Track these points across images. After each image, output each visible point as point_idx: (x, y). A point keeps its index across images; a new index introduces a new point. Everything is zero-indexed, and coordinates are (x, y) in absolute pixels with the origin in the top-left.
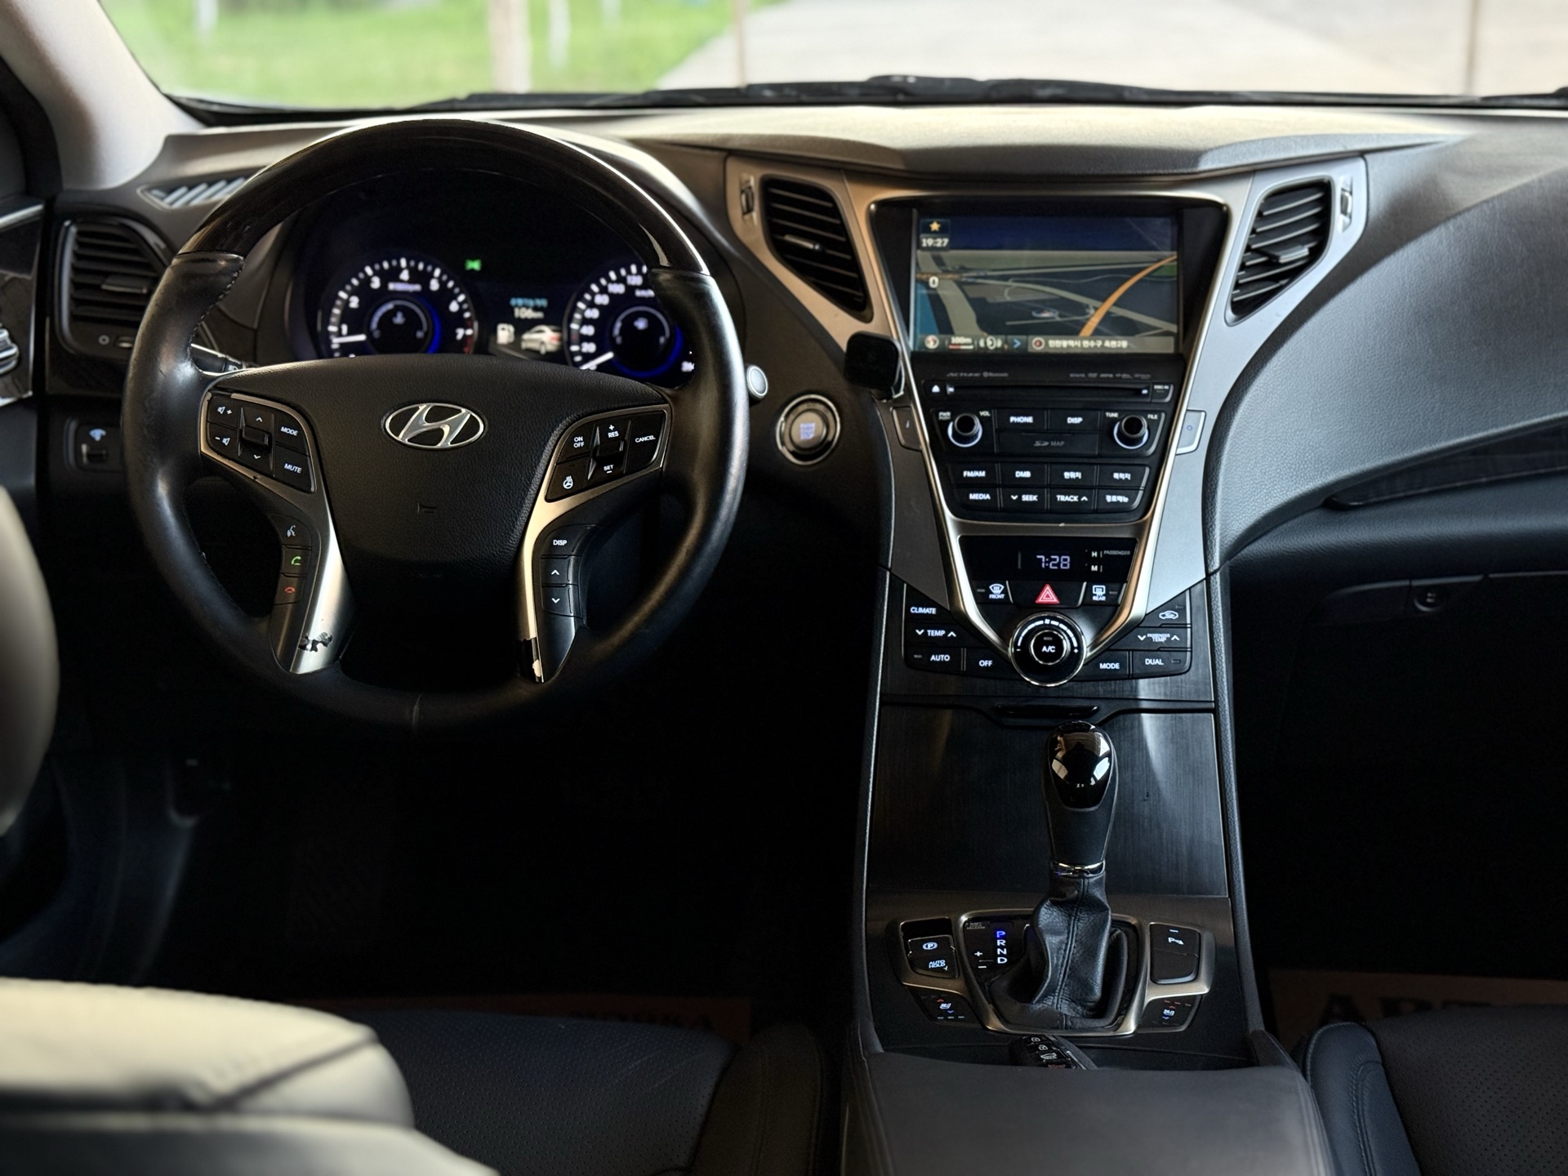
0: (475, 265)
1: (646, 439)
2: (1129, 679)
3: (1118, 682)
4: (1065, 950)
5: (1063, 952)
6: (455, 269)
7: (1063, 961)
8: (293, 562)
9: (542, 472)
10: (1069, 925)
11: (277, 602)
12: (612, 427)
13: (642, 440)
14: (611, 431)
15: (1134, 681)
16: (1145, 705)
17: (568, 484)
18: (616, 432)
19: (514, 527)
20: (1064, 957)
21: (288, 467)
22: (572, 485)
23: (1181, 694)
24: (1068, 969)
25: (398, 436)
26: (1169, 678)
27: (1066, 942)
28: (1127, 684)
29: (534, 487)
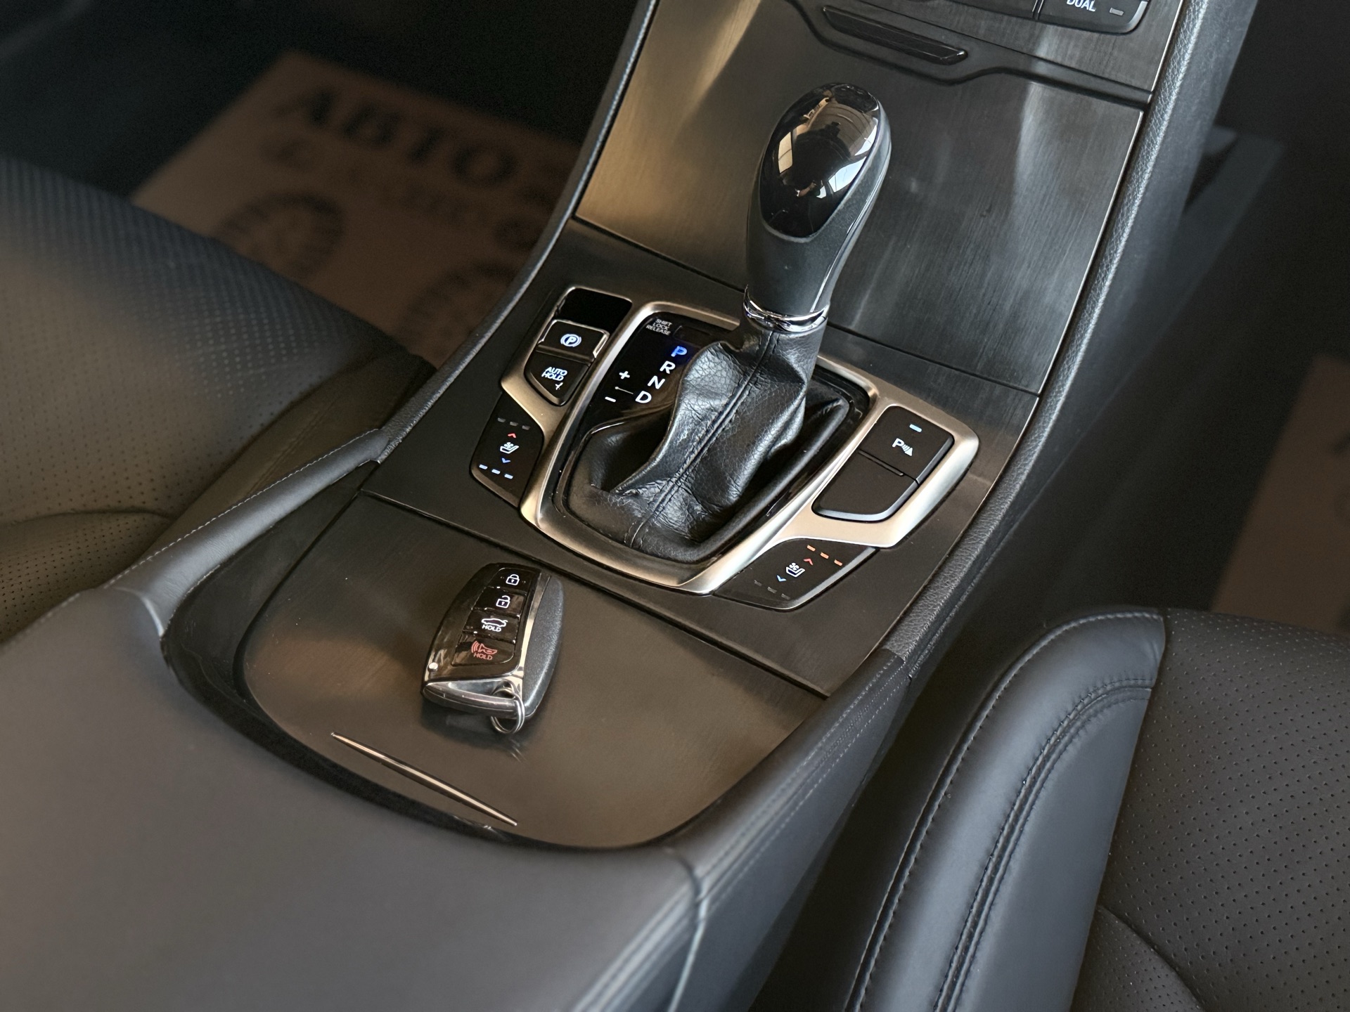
2: (1033, 19)
3: (1014, 19)
4: (714, 422)
5: (709, 423)
7: (704, 436)
10: (739, 386)
15: (1039, 24)
16: (1041, 69)
20: (708, 431)
23: (1106, 66)
24: (706, 449)
26: (1096, 35)
27: (720, 410)
28: (1027, 27)
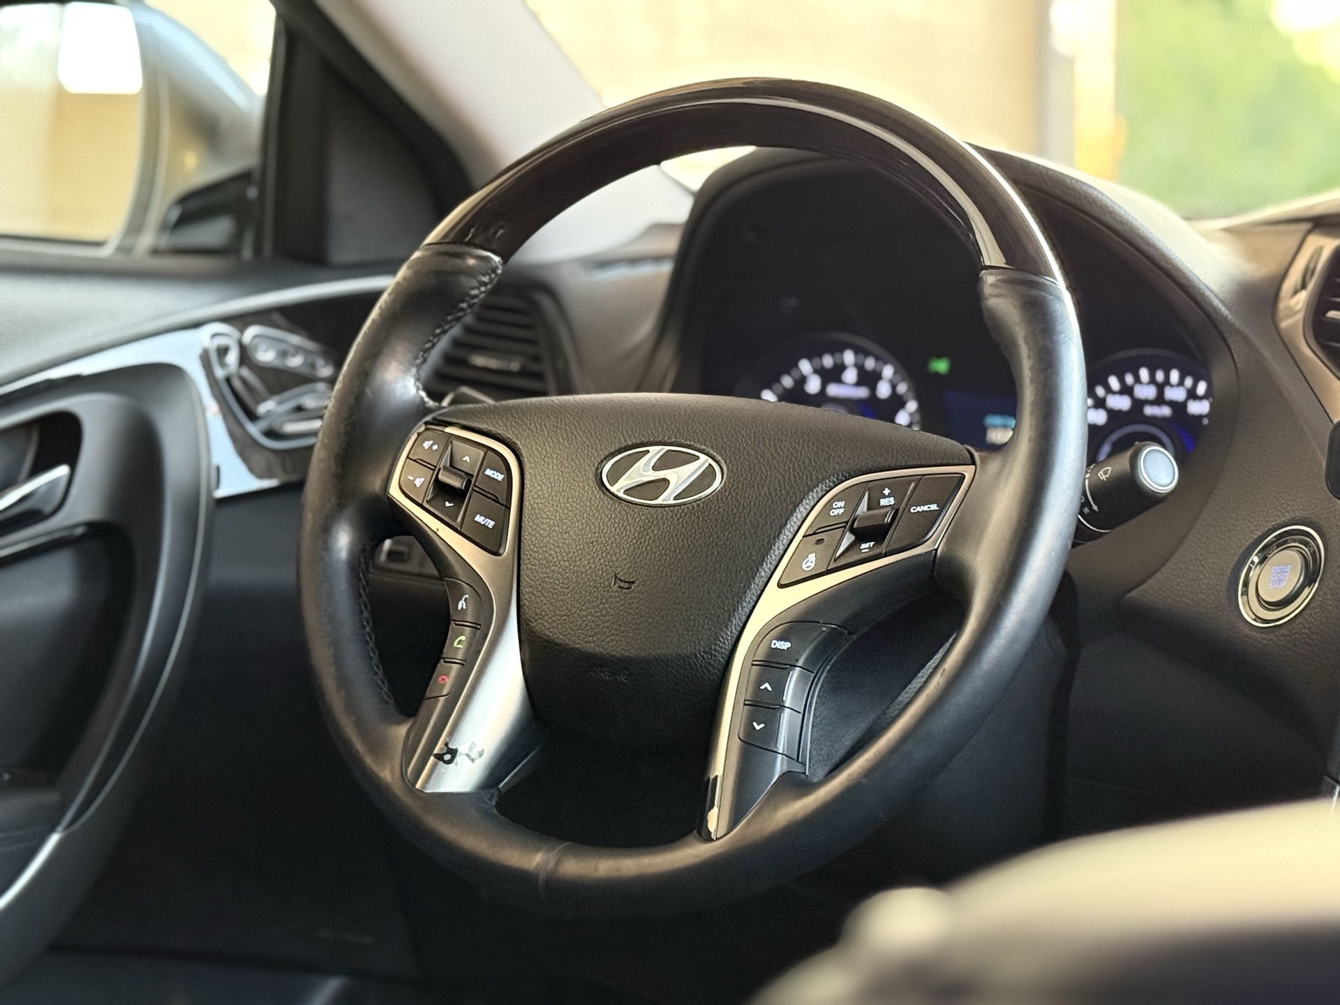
0: (941, 366)
1: (925, 508)
6: (913, 369)
8: (455, 644)
9: (782, 547)
11: (428, 694)
12: (887, 492)
13: (919, 509)
14: (885, 497)
17: (809, 564)
18: (892, 499)
19: (729, 620)
21: (479, 519)
22: (813, 565)
25: (612, 483)
29: (767, 567)
